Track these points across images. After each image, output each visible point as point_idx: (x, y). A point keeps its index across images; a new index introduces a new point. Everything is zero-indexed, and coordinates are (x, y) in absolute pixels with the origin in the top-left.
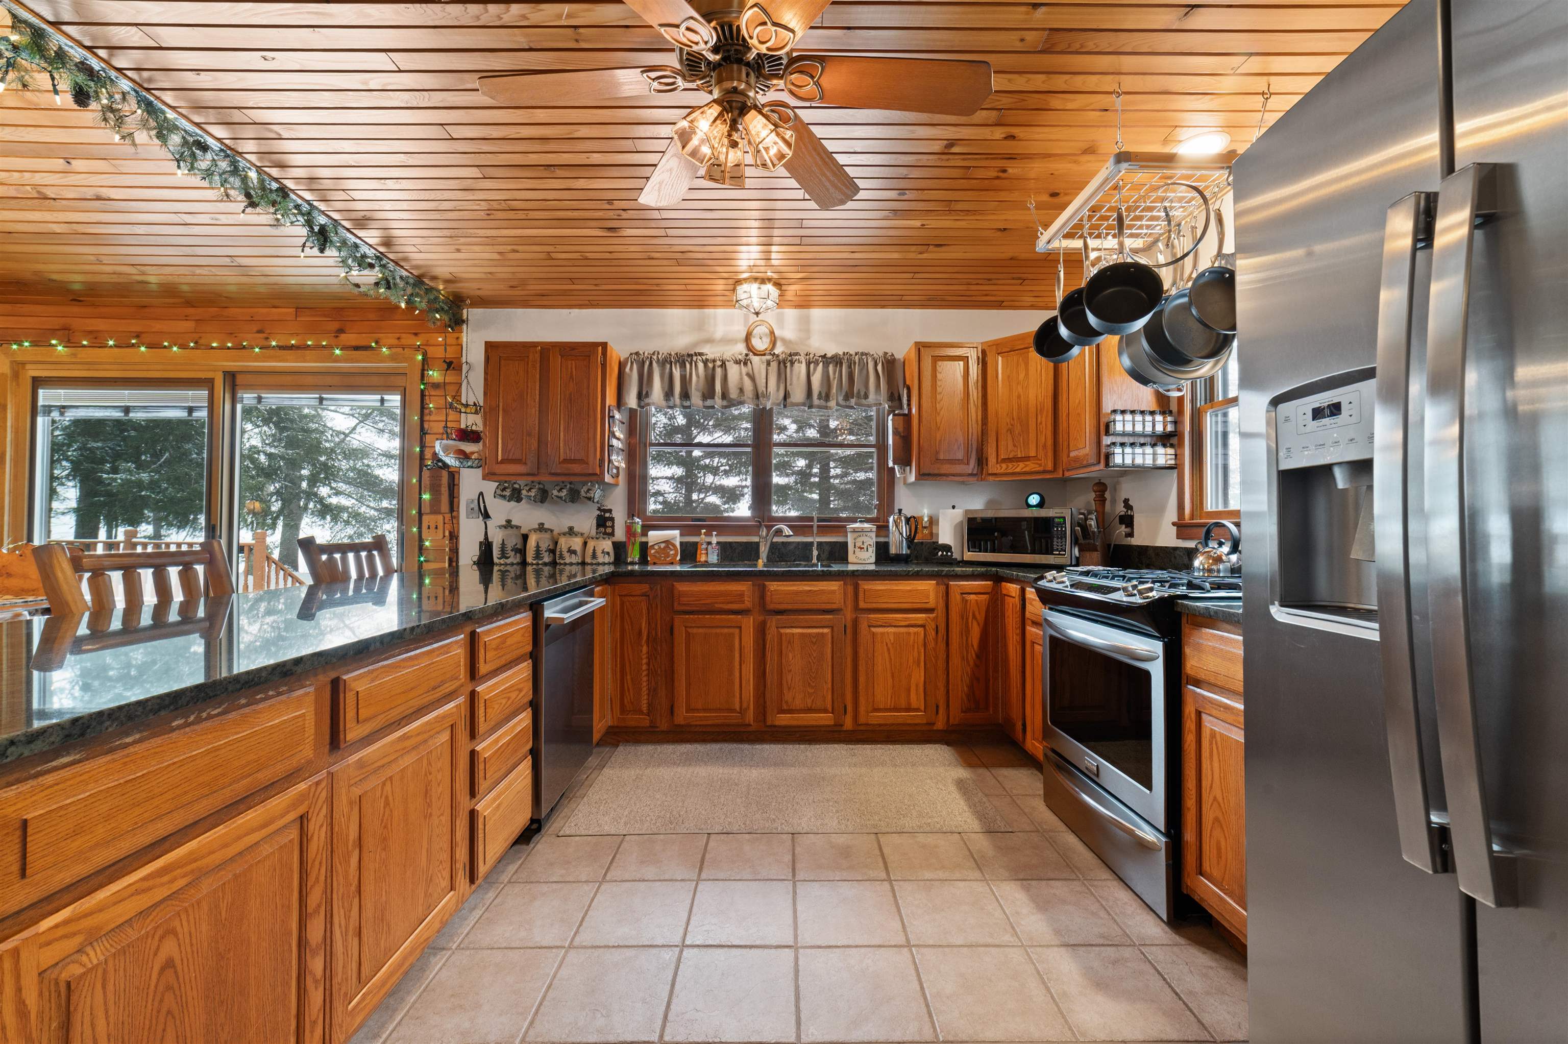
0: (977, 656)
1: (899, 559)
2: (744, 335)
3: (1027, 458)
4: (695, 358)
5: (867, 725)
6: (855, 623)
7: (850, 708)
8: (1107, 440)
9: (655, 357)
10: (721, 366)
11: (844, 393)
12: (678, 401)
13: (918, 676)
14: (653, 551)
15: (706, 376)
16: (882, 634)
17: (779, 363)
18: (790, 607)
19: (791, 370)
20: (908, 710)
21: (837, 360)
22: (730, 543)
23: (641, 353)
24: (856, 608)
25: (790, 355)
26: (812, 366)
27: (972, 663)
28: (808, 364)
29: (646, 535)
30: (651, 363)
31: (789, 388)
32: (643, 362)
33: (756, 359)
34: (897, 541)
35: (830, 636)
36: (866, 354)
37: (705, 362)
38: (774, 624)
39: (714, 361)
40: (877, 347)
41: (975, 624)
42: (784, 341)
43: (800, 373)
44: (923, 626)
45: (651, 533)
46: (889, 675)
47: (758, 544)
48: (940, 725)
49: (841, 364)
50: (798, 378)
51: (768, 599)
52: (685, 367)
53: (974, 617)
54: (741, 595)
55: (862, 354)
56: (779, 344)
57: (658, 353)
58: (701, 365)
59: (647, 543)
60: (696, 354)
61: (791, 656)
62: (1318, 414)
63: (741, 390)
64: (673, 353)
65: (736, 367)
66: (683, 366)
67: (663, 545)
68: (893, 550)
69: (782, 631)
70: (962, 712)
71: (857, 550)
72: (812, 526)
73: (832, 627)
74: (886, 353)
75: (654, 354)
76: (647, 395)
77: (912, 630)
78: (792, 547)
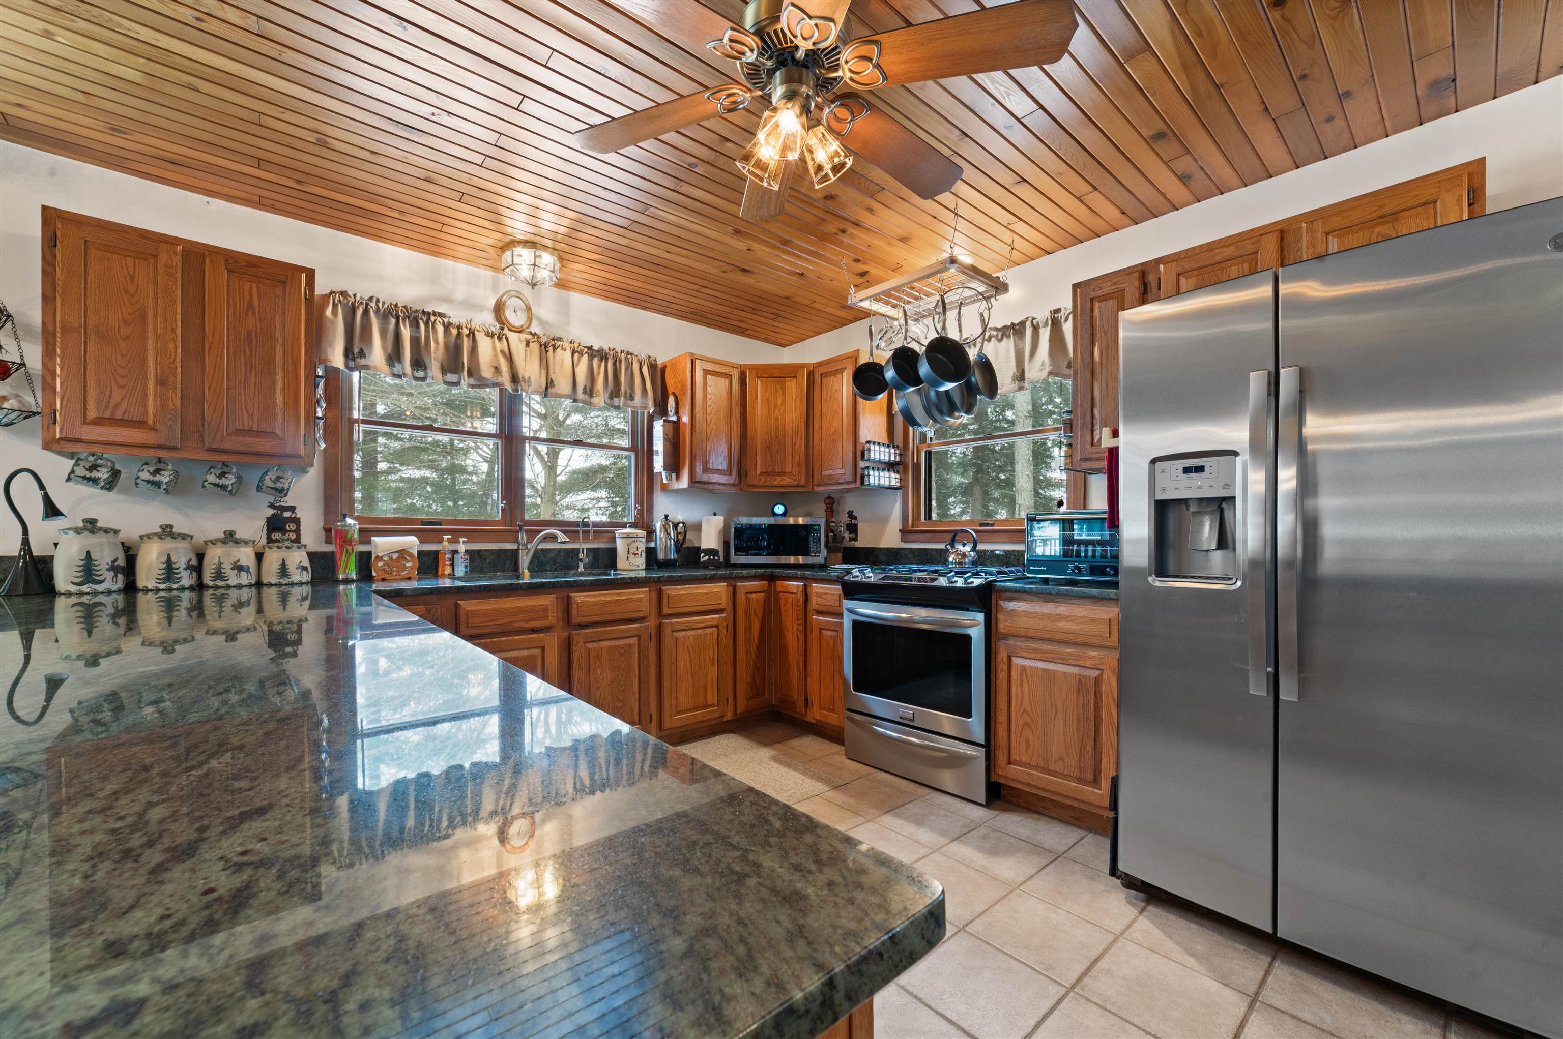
0: (758, 648)
1: (667, 564)
2: (493, 304)
3: (783, 473)
4: (433, 318)
5: (671, 728)
6: (660, 628)
7: (654, 717)
8: (862, 464)
9: (373, 304)
10: (468, 336)
11: (609, 391)
12: (408, 370)
13: (713, 673)
14: (380, 564)
15: (446, 344)
16: (684, 637)
17: (541, 346)
18: (597, 619)
19: (554, 357)
20: (706, 706)
21: (602, 355)
22: (479, 551)
23: (351, 294)
24: (661, 614)
25: (553, 339)
26: (576, 355)
27: (754, 656)
28: (573, 352)
29: (369, 542)
30: (366, 312)
31: (552, 376)
32: (353, 309)
33: (513, 336)
34: (664, 544)
35: (636, 646)
36: (632, 354)
37: (447, 327)
38: (581, 639)
39: (459, 328)
40: (642, 351)
41: (756, 619)
42: (541, 322)
43: (563, 360)
44: (717, 626)
45: (376, 539)
46: (690, 675)
47: (516, 552)
48: (729, 717)
49: (607, 359)
50: (562, 366)
51: (574, 612)
52: (418, 326)
53: (755, 614)
54: (545, 610)
55: (628, 353)
56: (535, 323)
57: (378, 301)
58: (440, 329)
59: (369, 554)
60: (434, 314)
61: (599, 672)
62: (1187, 470)
63: (497, 369)
64: (400, 305)
65: (487, 340)
66: (415, 324)
67: (395, 556)
68: (661, 556)
69: (590, 646)
70: (748, 700)
71: (631, 556)
72: (577, 532)
73: (639, 636)
74: (650, 357)
75: (371, 299)
76: (362, 354)
77: (708, 631)
78: (552, 555)
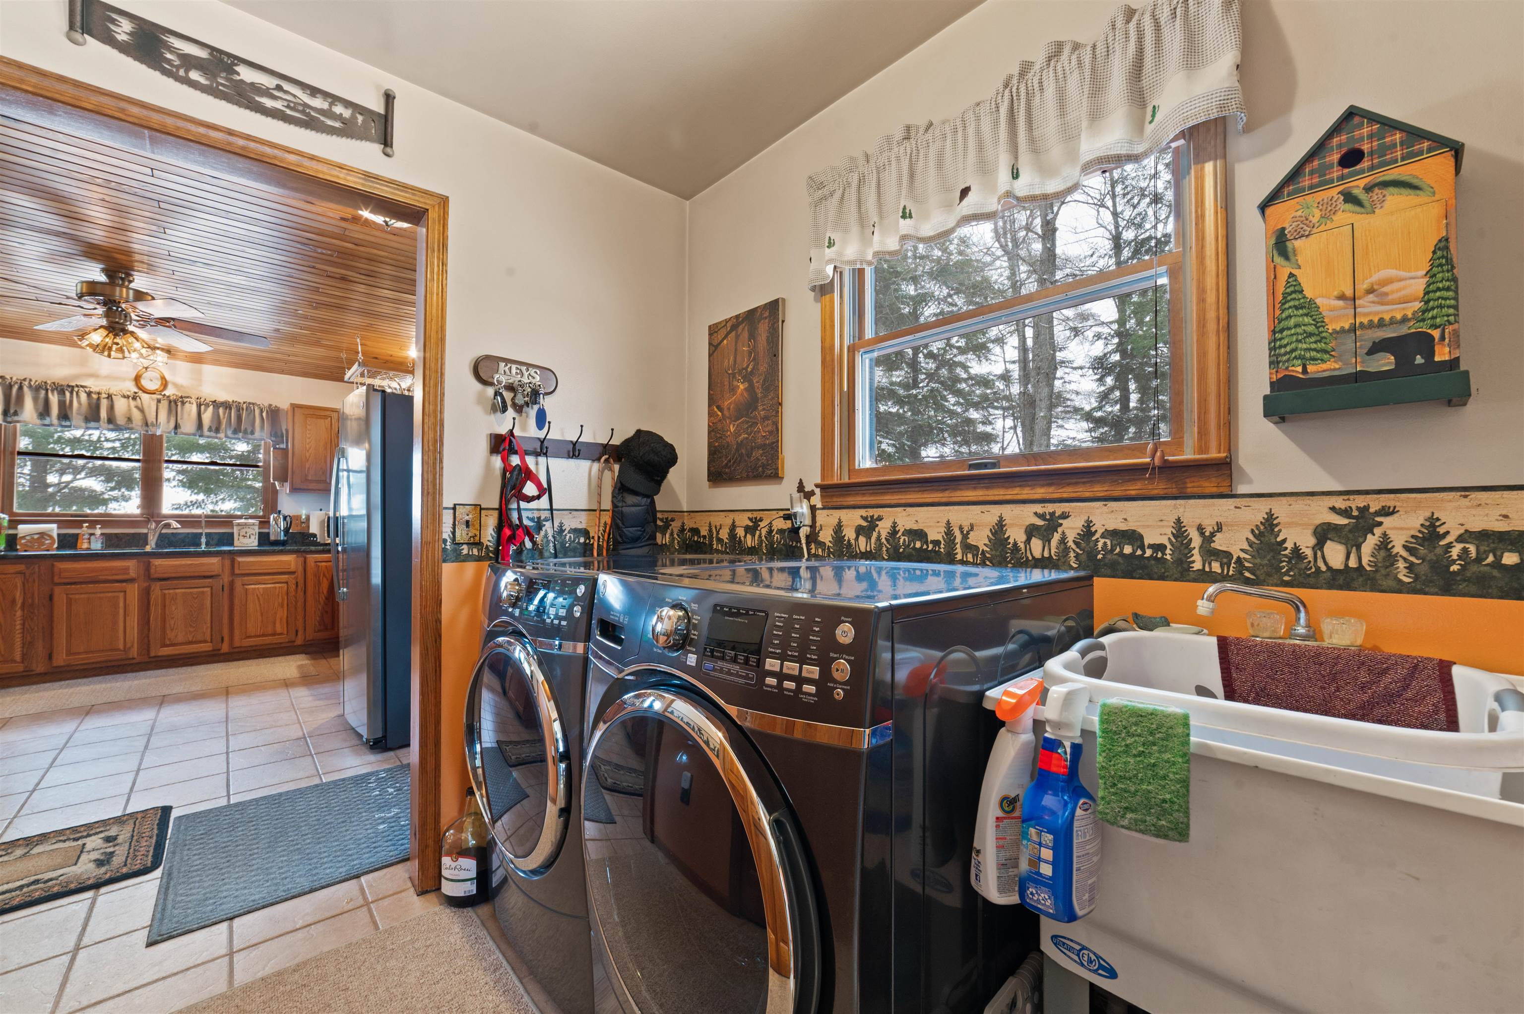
0: (326, 599)
2: (134, 376)
4: (76, 389)
5: (240, 647)
6: (233, 584)
7: (226, 637)
9: (26, 383)
10: (108, 398)
11: (232, 429)
12: (55, 421)
14: (23, 541)
15: (90, 405)
16: (255, 589)
17: (170, 402)
19: (182, 409)
20: (274, 634)
21: (227, 406)
22: (115, 534)
23: (8, 377)
24: (234, 574)
25: (181, 397)
26: (203, 407)
28: (199, 406)
29: (16, 528)
30: (21, 388)
31: (179, 421)
32: (10, 386)
33: (145, 397)
34: (276, 531)
35: (210, 592)
36: (253, 404)
37: (89, 394)
38: (158, 587)
39: (99, 393)
40: (263, 399)
41: (324, 580)
42: (176, 385)
43: (191, 410)
44: (288, 582)
45: (20, 527)
47: (145, 534)
48: (297, 643)
49: (231, 409)
50: (189, 415)
51: (153, 570)
52: (64, 394)
53: (324, 576)
54: (126, 568)
55: (250, 403)
56: (170, 386)
57: (31, 380)
58: (83, 396)
59: (16, 535)
60: (77, 386)
61: (173, 606)
63: (129, 419)
64: (49, 382)
65: (124, 400)
66: (62, 392)
67: (36, 537)
68: (272, 537)
69: (166, 591)
70: (315, 632)
71: (242, 538)
73: (213, 587)
74: (270, 405)
75: (25, 380)
76: (16, 413)
77: (279, 585)
78: (180, 535)
